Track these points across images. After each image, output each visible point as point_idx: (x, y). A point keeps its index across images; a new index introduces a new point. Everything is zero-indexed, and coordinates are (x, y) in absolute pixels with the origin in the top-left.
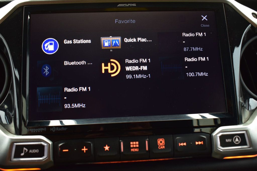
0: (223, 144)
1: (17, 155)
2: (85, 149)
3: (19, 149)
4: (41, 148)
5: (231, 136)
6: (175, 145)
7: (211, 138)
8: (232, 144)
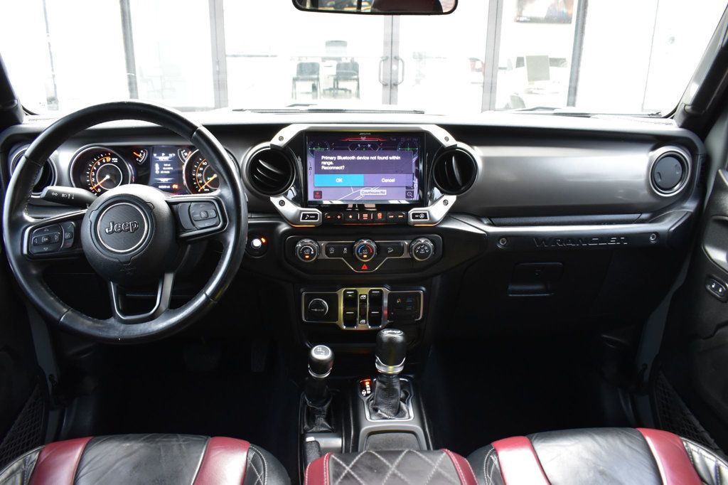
0: (414, 218)
1: (303, 219)
2: (339, 217)
3: (304, 216)
4: (316, 215)
5: (419, 214)
6: (387, 217)
7: (407, 215)
8: (419, 218)
